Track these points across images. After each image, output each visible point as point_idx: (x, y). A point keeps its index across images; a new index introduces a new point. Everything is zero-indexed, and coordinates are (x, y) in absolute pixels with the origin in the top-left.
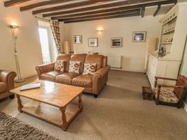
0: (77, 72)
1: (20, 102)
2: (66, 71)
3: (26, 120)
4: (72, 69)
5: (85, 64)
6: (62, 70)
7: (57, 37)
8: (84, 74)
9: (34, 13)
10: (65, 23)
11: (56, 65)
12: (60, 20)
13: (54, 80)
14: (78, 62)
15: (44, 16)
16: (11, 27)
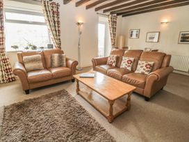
0: (129, 69)
1: (78, 86)
2: (117, 67)
3: (80, 102)
4: (124, 65)
5: (140, 62)
6: (114, 65)
7: (113, 31)
8: (136, 72)
9: (97, 10)
10: (123, 16)
11: (109, 59)
12: (118, 14)
13: (106, 73)
14: (132, 59)
15: (105, 11)
16: (79, 24)
